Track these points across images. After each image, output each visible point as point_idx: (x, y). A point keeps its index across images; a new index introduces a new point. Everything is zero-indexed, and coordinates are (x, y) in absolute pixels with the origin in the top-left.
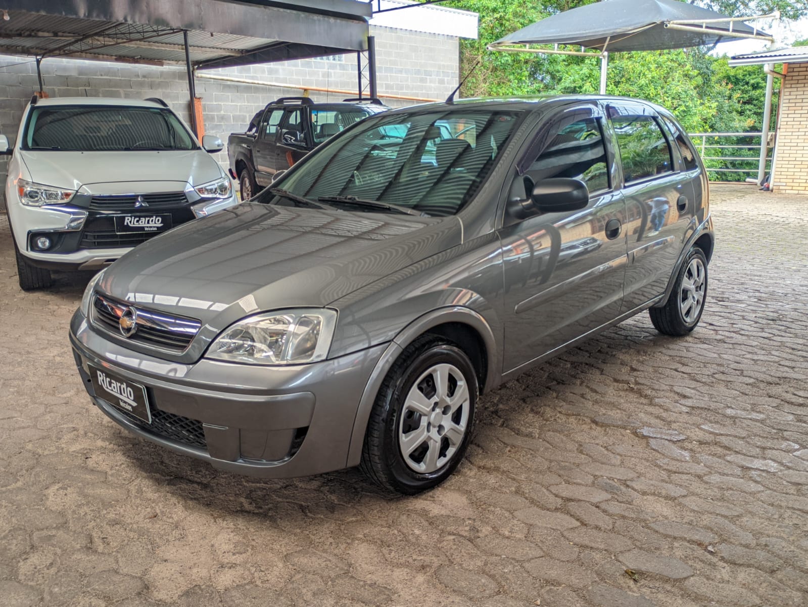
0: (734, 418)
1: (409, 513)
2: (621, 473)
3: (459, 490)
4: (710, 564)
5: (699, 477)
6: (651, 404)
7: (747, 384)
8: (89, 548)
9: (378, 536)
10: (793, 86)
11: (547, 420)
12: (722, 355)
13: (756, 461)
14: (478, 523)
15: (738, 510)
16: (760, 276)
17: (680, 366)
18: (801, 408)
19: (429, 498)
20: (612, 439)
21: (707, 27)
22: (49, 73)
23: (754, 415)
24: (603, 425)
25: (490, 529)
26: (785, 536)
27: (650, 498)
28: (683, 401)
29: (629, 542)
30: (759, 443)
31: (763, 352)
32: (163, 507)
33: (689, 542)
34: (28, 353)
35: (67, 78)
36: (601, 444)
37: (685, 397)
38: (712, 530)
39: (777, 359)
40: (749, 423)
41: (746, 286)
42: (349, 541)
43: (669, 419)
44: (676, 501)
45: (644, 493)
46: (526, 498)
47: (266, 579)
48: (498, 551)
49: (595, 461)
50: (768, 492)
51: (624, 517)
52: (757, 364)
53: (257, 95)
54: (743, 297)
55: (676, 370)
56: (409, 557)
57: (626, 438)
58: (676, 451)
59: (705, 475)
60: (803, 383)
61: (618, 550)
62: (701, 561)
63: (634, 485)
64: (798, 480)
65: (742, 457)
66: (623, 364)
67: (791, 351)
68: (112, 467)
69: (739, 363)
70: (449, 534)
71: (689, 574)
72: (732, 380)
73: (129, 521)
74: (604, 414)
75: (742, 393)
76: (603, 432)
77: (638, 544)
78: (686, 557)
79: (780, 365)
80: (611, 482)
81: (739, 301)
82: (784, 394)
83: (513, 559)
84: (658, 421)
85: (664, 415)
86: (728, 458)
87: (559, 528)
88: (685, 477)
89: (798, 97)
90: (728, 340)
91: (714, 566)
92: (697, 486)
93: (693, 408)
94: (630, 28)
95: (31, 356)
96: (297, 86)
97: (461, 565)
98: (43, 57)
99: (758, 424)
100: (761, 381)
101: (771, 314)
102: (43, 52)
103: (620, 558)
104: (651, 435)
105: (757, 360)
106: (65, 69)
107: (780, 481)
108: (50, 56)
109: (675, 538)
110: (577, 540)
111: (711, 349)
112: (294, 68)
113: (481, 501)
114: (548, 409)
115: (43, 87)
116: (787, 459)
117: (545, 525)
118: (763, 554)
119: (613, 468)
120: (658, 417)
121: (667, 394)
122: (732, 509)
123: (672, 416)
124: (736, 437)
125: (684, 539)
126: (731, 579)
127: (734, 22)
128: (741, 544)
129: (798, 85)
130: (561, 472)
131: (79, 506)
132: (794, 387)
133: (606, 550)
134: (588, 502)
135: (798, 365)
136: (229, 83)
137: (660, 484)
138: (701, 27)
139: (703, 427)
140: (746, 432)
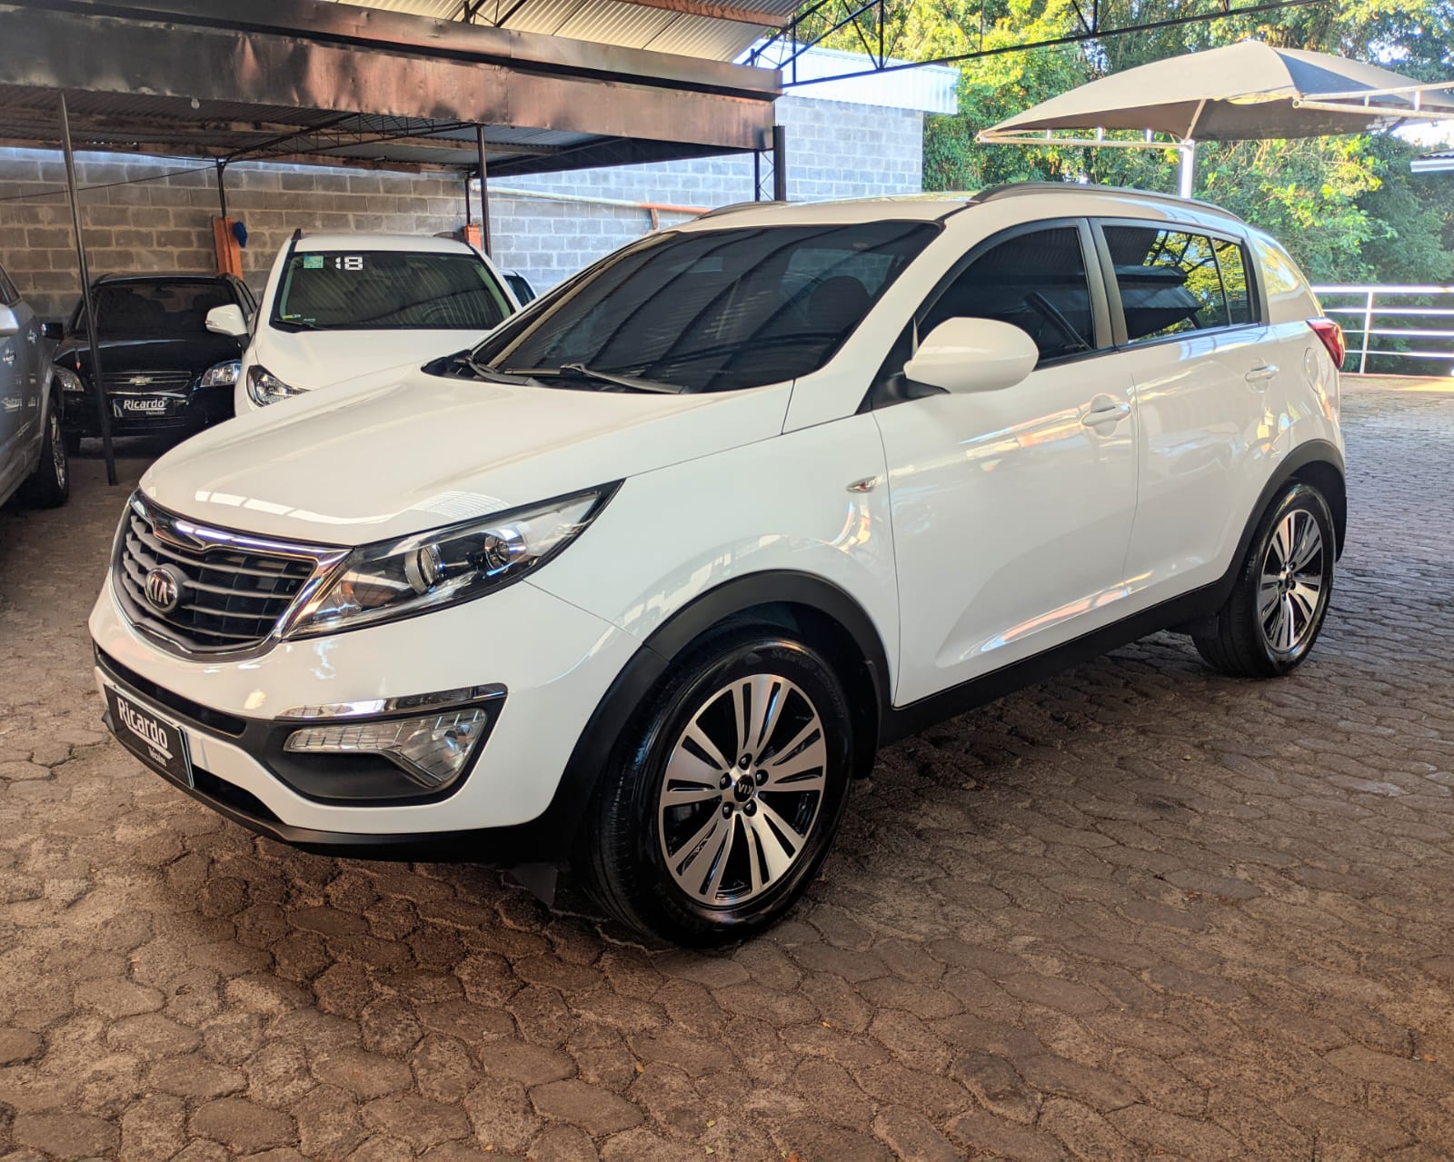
0: (1348, 734)
2: (1176, 793)
4: (1283, 887)
6: (1228, 713)
7: (1378, 692)
13: (1369, 784)
21: (1372, 103)
23: (1380, 730)
30: (1378, 764)
35: (265, 194)
40: (1369, 739)
43: (1252, 732)
44: (1249, 824)
46: (1044, 815)
49: (1141, 777)
52: (1400, 666)
54: (1399, 569)
59: (1293, 797)
65: (1350, 779)
69: (1371, 663)
72: (1355, 686)
75: (1368, 703)
76: (1154, 744)
85: (1246, 726)
92: (1279, 810)
96: (638, 204)
98: (228, 161)
99: (1383, 741)
103: (1166, 878)
105: (1400, 660)
106: (257, 179)
107: (1398, 807)
108: (242, 159)
110: (1111, 859)
116: (1414, 783)
117: (1069, 843)
123: (1258, 729)
124: (1345, 756)
140: (1362, 751)
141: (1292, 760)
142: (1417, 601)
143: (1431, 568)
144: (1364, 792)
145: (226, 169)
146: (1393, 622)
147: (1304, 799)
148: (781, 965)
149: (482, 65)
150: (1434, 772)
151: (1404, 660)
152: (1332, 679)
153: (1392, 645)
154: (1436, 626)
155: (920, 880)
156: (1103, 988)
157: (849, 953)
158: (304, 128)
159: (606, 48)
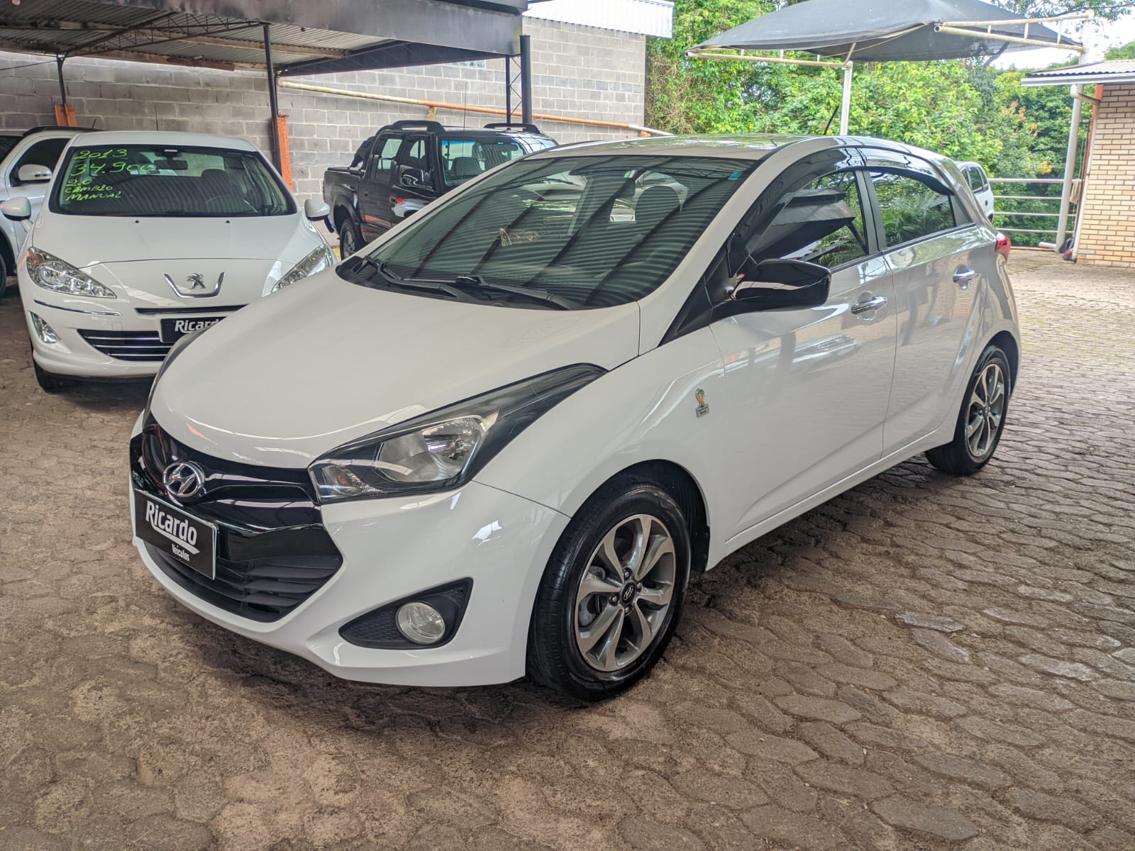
0: (1029, 599)
1: (580, 734)
2: (875, 680)
3: (649, 701)
4: (1000, 819)
5: (982, 686)
6: (913, 576)
7: (1046, 549)
8: (132, 779)
9: (538, 770)
10: (1110, 116)
11: (770, 598)
12: (1011, 505)
13: (1061, 664)
14: (676, 752)
15: (1038, 738)
16: (1061, 387)
17: (952, 519)
18: (1122, 586)
19: (608, 713)
20: (861, 628)
21: (993, 32)
22: (75, 78)
23: (1058, 596)
24: (848, 607)
25: (692, 760)
26: (1103, 777)
27: (915, 717)
28: (958, 573)
29: (888, 784)
30: (1065, 638)
31: (1068, 501)
32: (237, 720)
33: (970, 785)
34: (48, 483)
35: (100, 85)
36: (846, 635)
37: (961, 566)
38: (1002, 767)
39: (1087, 512)
40: (1049, 606)
41: (1042, 403)
42: (497, 775)
43: (939, 600)
44: (952, 723)
45: (907, 711)
46: (743, 715)
47: (381, 831)
48: (705, 795)
49: (837, 660)
50: (1079, 710)
51: (880, 747)
52: (1060, 520)
53: (364, 113)
54: (1038, 417)
55: (948, 526)
56: (580, 802)
57: (881, 627)
58: (951, 648)
60: (1123, 549)
61: (873, 796)
62: (988, 814)
63: (892, 697)
64: (1121, 694)
65: (1043, 657)
66: (873, 515)
67: (1106, 500)
68: (165, 658)
69: (1036, 517)
70: (637, 768)
71: (972, 833)
72: (1026, 542)
73: (189, 739)
74: (850, 591)
75: (1040, 562)
76: (848, 617)
77: (900, 787)
78: (967, 808)
79: (1092, 521)
80: (860, 692)
81: (1034, 425)
82: (1098, 565)
83: (727, 807)
84: (924, 602)
85: (933, 593)
86: (1023, 659)
87: (789, 761)
88: (963, 686)
89: (1116, 131)
90: (1019, 482)
91: (1006, 822)
92: (979, 701)
93: (972, 583)
94: (886, 31)
95: (51, 488)
96: (420, 102)
97: (654, 815)
98: (66, 56)
99: (1064, 609)
100: (1066, 545)
101: (1078, 445)
102: (67, 48)
103: (876, 808)
104: (916, 623)
105: (1060, 513)
106: (97, 72)
107: (1094, 694)
108: (76, 55)
109: (951, 779)
110: (814, 780)
111: (995, 495)
112: (416, 76)
113: (680, 719)
114: (771, 582)
115: (67, 97)
116: (1104, 661)
117: (770, 757)
118: (1074, 804)
119: (863, 672)
120: (923, 597)
121: (937, 562)
122: (1029, 736)
123: (945, 595)
124: (1033, 627)
125: (963, 781)
126: (1030, 842)
127: (1031, 25)
128: (1043, 790)
129: (1117, 115)
130: (792, 677)
131: (119, 716)
132: (1112, 555)
133: (855, 796)
134: (830, 722)
135: (1117, 521)
136: (325, 95)
137: (929, 697)
138: (985, 30)
139: (987, 611)
140: (1047, 622)
145: (65, 63)
147: (1002, 688)
154: (1085, 476)
158: (127, 28)
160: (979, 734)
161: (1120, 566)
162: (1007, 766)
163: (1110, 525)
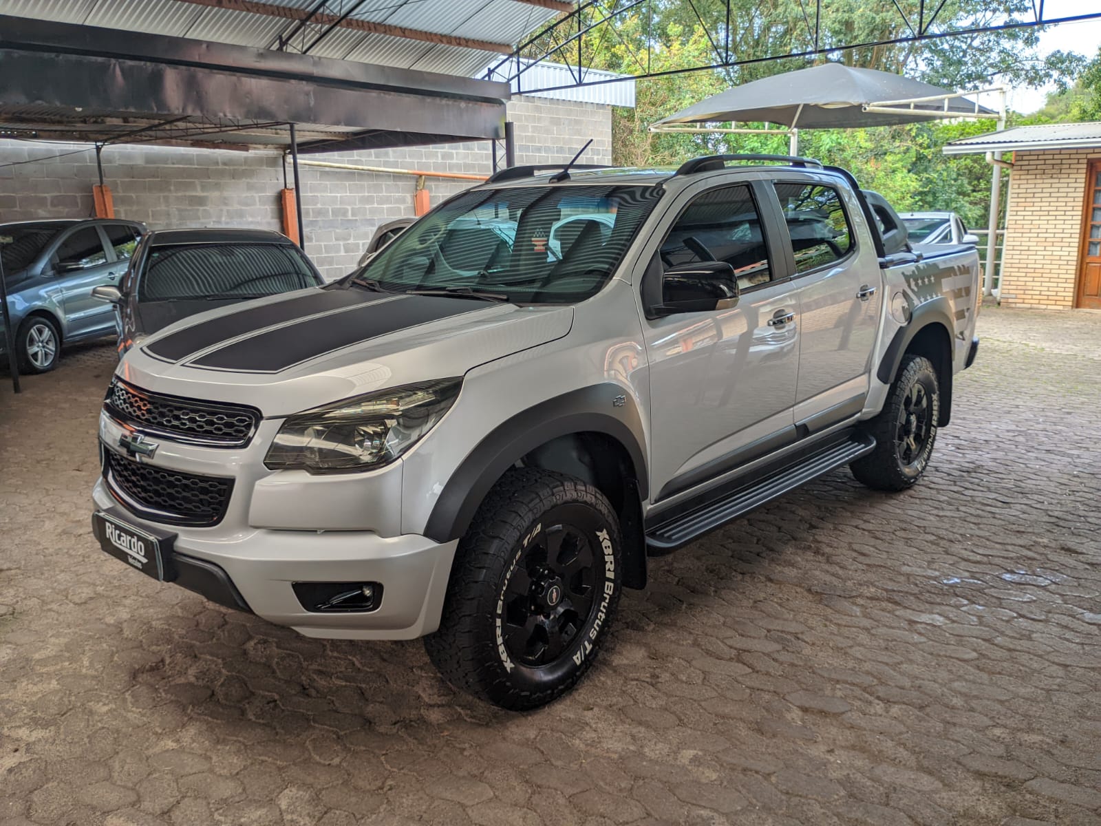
0: (908, 576)
2: (793, 627)
3: (638, 644)
4: (867, 702)
5: (867, 629)
6: (828, 561)
7: (927, 542)
10: (1022, 177)
13: (923, 615)
15: (899, 658)
17: (861, 522)
18: (978, 565)
20: (786, 596)
22: (110, 161)
24: (778, 583)
28: (861, 558)
30: (929, 599)
31: (951, 507)
33: (850, 684)
37: (863, 555)
38: (872, 675)
39: (963, 515)
40: (922, 579)
43: (844, 577)
44: (842, 651)
45: (813, 645)
46: (702, 650)
48: (678, 694)
49: (768, 616)
50: (931, 642)
51: (792, 665)
52: (942, 521)
55: (856, 527)
57: (800, 596)
58: (848, 607)
59: (872, 628)
62: (859, 699)
63: (805, 637)
64: (961, 633)
65: (911, 611)
67: (979, 506)
69: (923, 520)
71: (847, 709)
72: (912, 537)
74: (780, 572)
75: (921, 550)
76: (778, 589)
77: (804, 687)
78: (846, 696)
80: (783, 635)
82: (963, 552)
84: (834, 579)
85: (840, 572)
86: (897, 613)
87: (732, 674)
88: (853, 630)
91: (870, 703)
92: (863, 638)
93: (869, 565)
96: (410, 172)
97: (645, 704)
98: (104, 144)
99: (932, 581)
100: (942, 538)
101: (967, 465)
102: (106, 138)
103: (787, 697)
104: (825, 592)
105: (942, 516)
107: (943, 633)
108: (115, 143)
109: (838, 682)
110: (748, 684)
116: (954, 613)
117: (720, 672)
118: (916, 693)
119: (785, 623)
120: (833, 575)
121: (845, 552)
122: (893, 657)
123: (849, 574)
124: (908, 593)
125: (846, 682)
126: (883, 714)
128: (897, 686)
129: (1029, 177)
130: (736, 626)
134: (761, 652)
135: (984, 521)
137: (829, 636)
140: (918, 589)
141: (871, 599)
142: (953, 469)
143: (963, 442)
144: (921, 623)
145: (103, 149)
146: (937, 486)
147: (880, 630)
148: (516, 784)
149: (293, 81)
150: (966, 605)
151: (946, 516)
152: (896, 533)
153: (936, 504)
154: (966, 488)
155: (615, 708)
156: (744, 791)
157: (565, 771)
158: (162, 122)
159: (382, 68)
160: (860, 657)
161: (979, 552)
162: (876, 674)
163: (979, 524)
